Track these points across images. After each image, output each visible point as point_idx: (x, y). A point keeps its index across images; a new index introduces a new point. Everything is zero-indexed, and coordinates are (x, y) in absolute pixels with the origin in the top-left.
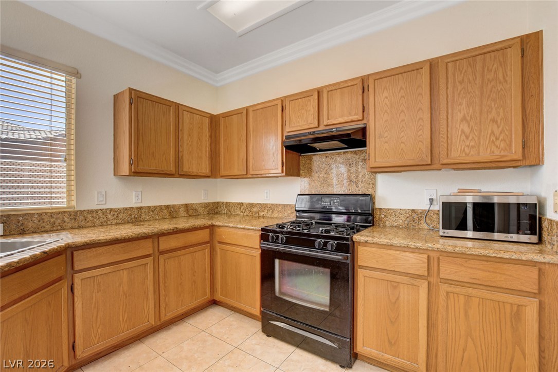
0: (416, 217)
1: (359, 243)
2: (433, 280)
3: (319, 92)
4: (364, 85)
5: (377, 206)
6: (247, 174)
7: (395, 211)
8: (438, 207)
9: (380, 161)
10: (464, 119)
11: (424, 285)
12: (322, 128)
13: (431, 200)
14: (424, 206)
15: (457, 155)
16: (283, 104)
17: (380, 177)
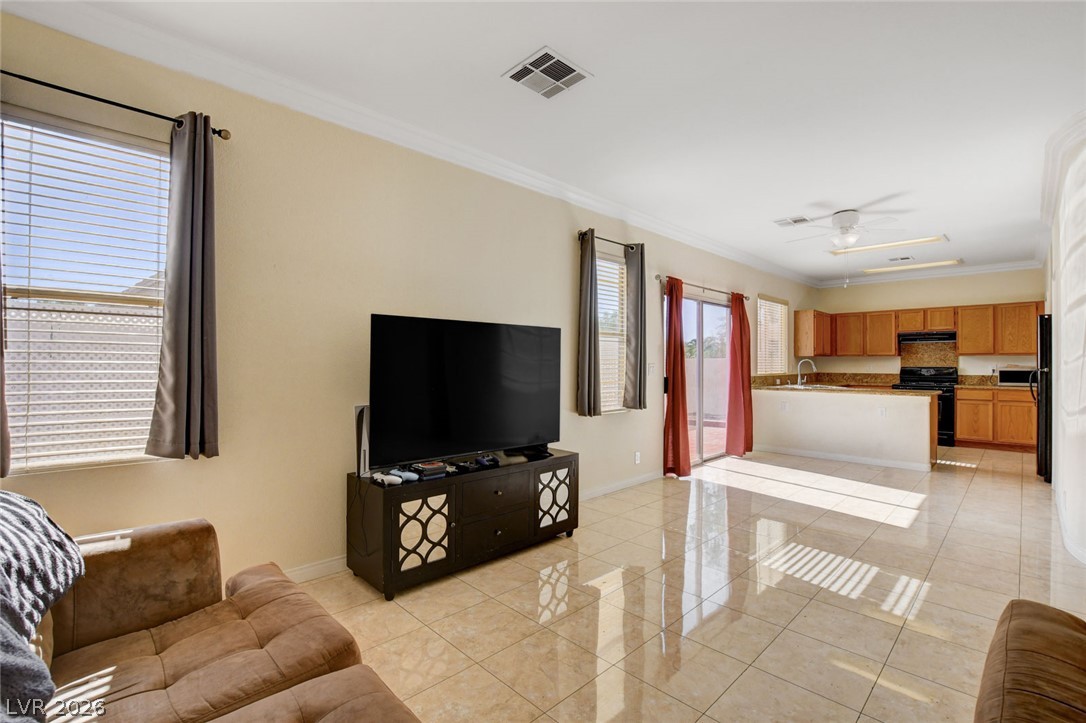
0: (983, 380)
1: (958, 389)
2: (995, 401)
3: (925, 311)
4: (955, 310)
5: (959, 374)
6: (865, 354)
7: (971, 376)
8: (997, 374)
9: (965, 351)
10: (1010, 334)
11: (991, 404)
12: (925, 331)
13: (994, 371)
14: (990, 373)
15: (1007, 349)
16: (897, 314)
17: (961, 358)
